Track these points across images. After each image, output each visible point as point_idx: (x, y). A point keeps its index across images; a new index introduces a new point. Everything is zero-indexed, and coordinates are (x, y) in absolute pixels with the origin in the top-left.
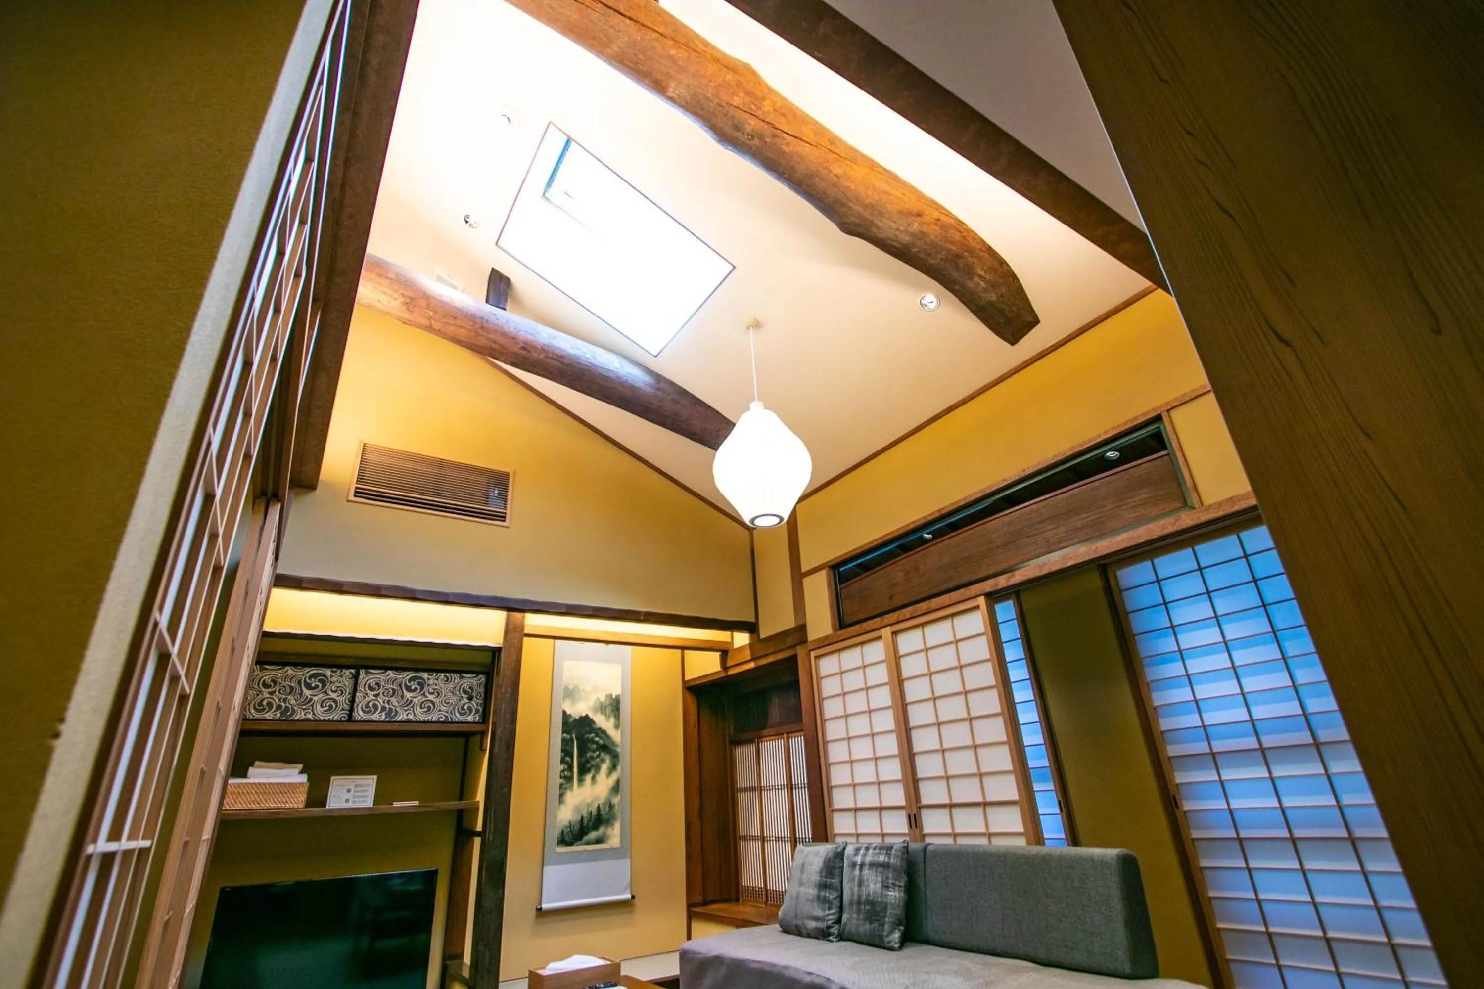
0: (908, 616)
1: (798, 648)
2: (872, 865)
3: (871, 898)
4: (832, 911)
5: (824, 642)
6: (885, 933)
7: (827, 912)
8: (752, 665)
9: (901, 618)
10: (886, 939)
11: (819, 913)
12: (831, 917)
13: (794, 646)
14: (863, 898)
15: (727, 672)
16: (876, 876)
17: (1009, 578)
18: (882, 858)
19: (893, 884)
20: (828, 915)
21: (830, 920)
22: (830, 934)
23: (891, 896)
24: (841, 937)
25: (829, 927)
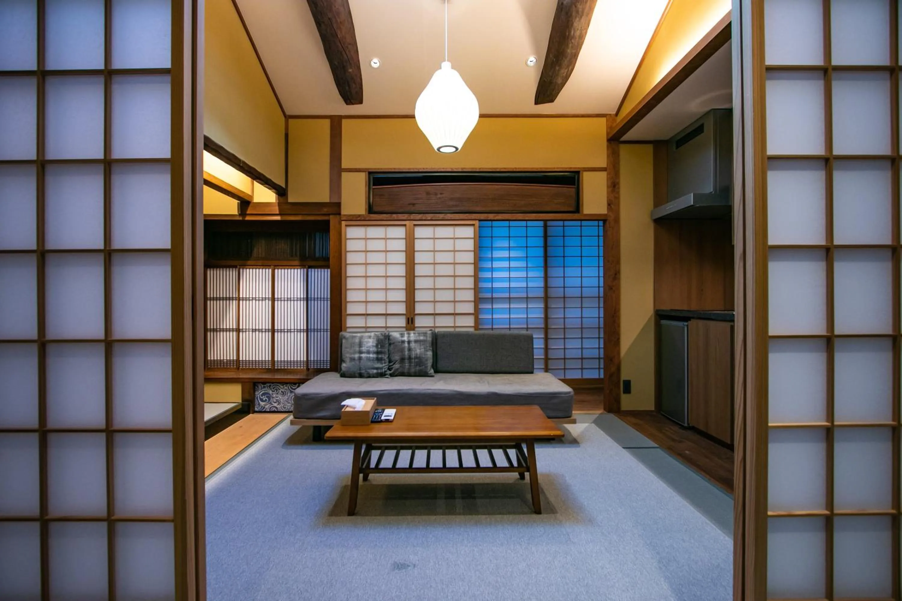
0: (429, 219)
1: (331, 216)
2: (416, 341)
3: (418, 356)
4: (386, 364)
5: (357, 218)
6: (429, 370)
7: (384, 365)
8: (278, 218)
9: (424, 218)
10: (429, 373)
11: (378, 365)
12: (386, 367)
13: (329, 215)
14: (413, 356)
15: (245, 217)
16: (421, 346)
17: (495, 216)
18: (422, 338)
19: (429, 349)
20: (385, 366)
21: (386, 368)
22: (385, 375)
23: (429, 354)
24: (392, 375)
25: (385, 371)
